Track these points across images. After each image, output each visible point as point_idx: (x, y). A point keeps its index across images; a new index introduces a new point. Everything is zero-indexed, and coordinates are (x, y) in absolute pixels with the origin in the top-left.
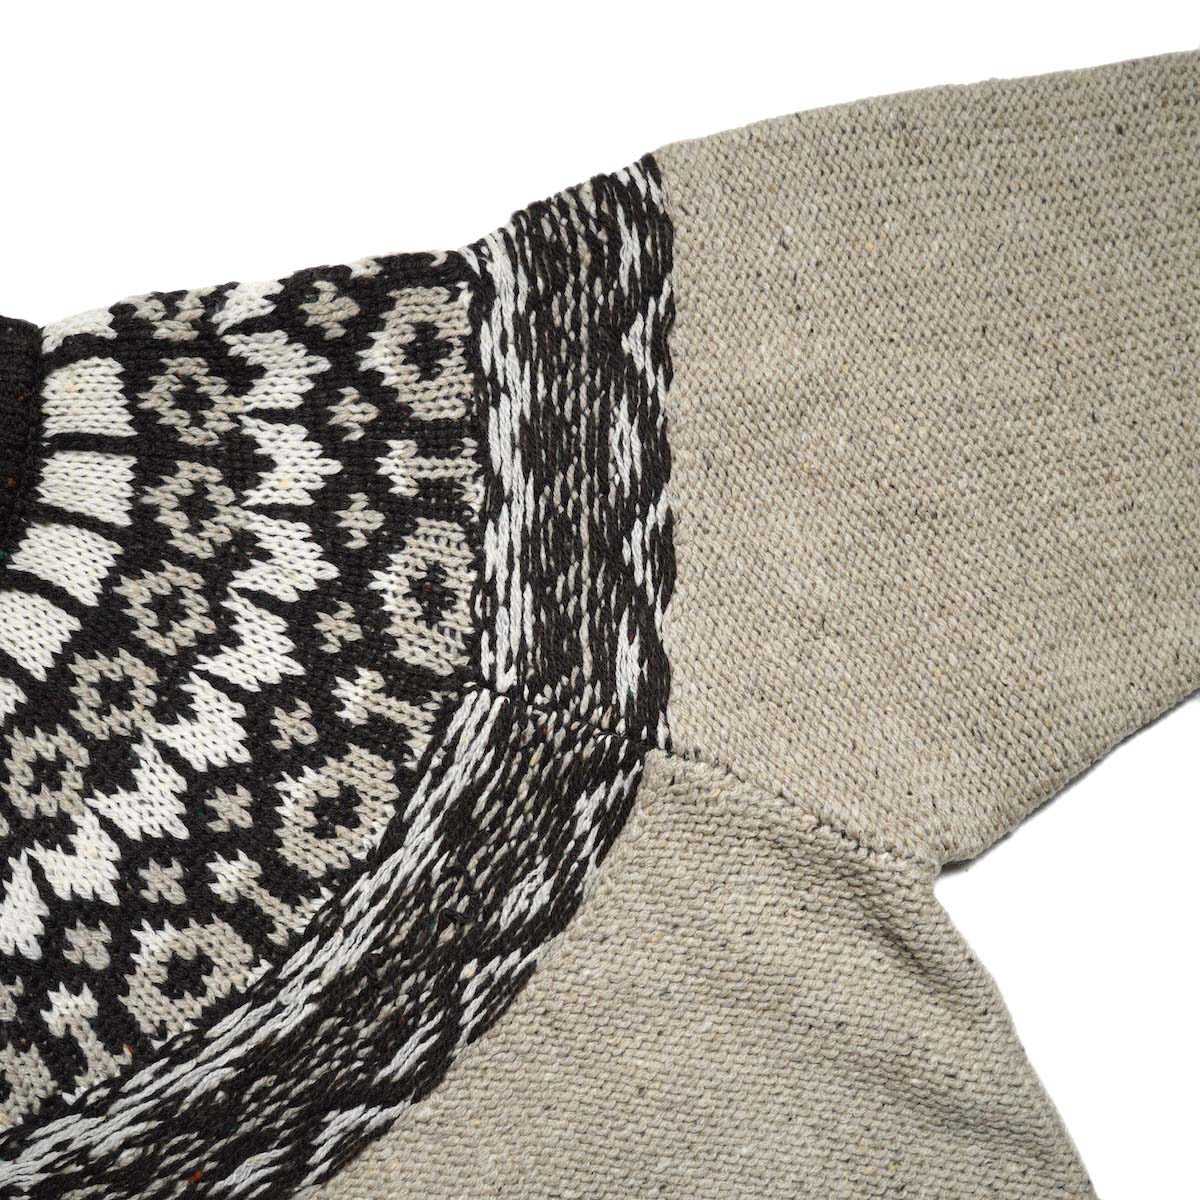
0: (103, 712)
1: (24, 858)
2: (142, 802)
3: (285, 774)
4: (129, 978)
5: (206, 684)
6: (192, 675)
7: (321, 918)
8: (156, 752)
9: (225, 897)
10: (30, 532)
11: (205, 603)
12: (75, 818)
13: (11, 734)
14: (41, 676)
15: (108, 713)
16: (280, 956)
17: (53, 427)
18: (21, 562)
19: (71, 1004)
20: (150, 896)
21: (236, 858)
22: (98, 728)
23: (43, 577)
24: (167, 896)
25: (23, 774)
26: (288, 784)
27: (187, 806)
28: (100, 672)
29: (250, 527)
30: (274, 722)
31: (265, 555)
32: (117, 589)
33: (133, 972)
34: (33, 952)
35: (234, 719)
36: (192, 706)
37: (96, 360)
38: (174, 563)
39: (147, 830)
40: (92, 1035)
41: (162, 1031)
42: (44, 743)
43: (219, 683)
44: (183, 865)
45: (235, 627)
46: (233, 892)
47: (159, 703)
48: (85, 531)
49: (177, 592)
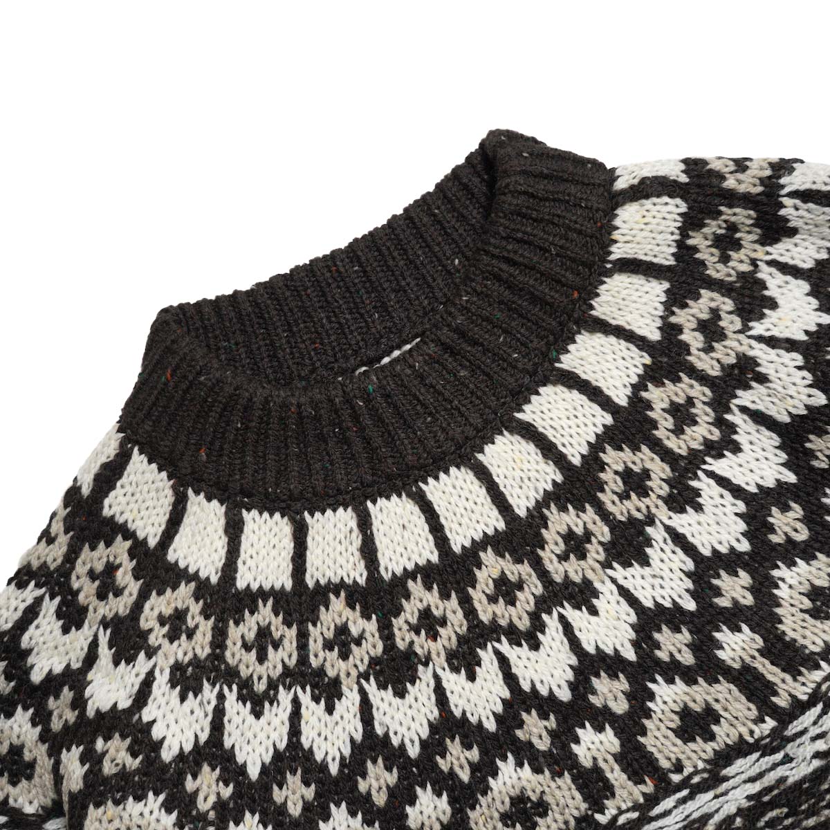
0: (624, 496)
1: (555, 614)
2: (654, 576)
3: (779, 563)
4: (646, 722)
5: (712, 482)
6: (700, 473)
7: (824, 687)
8: (667, 536)
9: (730, 662)
10: (578, 338)
11: (713, 414)
12: (597, 585)
13: (548, 508)
14: (576, 461)
15: (628, 497)
16: (785, 717)
17: (617, 252)
18: (567, 362)
19: (597, 741)
20: (662, 655)
21: (740, 630)
22: (619, 510)
23: (584, 376)
24: (678, 657)
25: (556, 544)
26: (781, 572)
27: (694, 582)
28: (625, 463)
29: (751, 353)
30: (771, 520)
31: (763, 379)
32: (644, 394)
33: (649, 717)
34: (564, 695)
35: (736, 514)
36: (700, 500)
37: (666, 199)
38: (690, 377)
39: (660, 601)
40: (617, 767)
41: (679, 767)
42: (575, 518)
43: (723, 482)
44: (691, 632)
45: (735, 437)
46: (738, 659)
47: (670, 495)
48: (622, 342)
49: (690, 401)
